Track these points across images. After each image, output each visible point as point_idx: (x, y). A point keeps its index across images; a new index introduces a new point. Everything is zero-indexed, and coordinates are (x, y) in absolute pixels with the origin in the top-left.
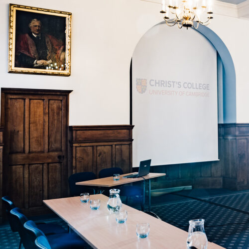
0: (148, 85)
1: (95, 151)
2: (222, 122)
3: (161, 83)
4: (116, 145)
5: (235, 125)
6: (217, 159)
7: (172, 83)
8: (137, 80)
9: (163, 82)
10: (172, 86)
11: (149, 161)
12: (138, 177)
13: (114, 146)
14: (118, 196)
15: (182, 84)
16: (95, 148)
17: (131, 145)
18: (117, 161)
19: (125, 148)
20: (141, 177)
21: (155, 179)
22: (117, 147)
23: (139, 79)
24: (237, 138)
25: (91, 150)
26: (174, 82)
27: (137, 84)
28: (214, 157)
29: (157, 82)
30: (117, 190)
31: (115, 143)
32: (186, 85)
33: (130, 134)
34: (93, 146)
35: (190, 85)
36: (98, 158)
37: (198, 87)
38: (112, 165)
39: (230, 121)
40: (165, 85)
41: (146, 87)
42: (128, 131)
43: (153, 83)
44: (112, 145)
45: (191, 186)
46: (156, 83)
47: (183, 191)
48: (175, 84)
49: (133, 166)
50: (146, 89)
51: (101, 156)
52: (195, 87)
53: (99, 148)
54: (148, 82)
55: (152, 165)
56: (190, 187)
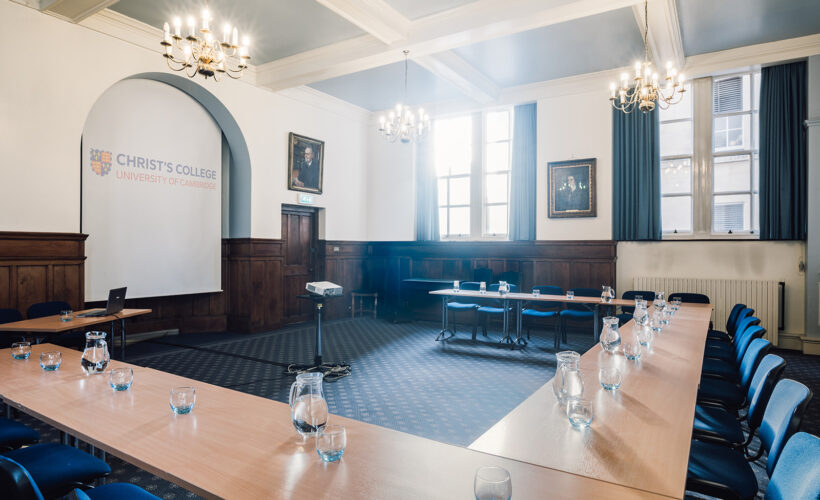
0: (114, 162)
1: (14, 274)
2: (228, 237)
3: (139, 162)
4: (54, 265)
5: (249, 240)
6: (220, 290)
7: (157, 165)
8: (92, 152)
9: (141, 161)
10: (158, 167)
11: (123, 291)
12: (107, 315)
13: (50, 267)
14: (103, 343)
15: (174, 167)
16: (14, 269)
17: (81, 266)
18: (55, 291)
19: (70, 271)
20: (111, 314)
21: (133, 318)
22: (56, 268)
23: (97, 151)
24: (252, 259)
25: (7, 273)
26: (160, 162)
27: (93, 159)
28: (215, 286)
29: (131, 158)
30: (100, 334)
31: (53, 262)
32: (180, 170)
33: (81, 249)
34: (9, 266)
35: (186, 171)
36: (21, 286)
37: (199, 173)
38: (47, 297)
39: (241, 235)
40: (145, 165)
41: (110, 165)
42: (77, 243)
43: (123, 160)
44: (47, 266)
45: (177, 330)
46: (129, 161)
47: (165, 337)
48: (162, 165)
49: (86, 300)
50: (109, 170)
51: (25, 283)
52: (194, 173)
53: (21, 269)
54: (114, 157)
55: (128, 296)
56: (175, 331)
